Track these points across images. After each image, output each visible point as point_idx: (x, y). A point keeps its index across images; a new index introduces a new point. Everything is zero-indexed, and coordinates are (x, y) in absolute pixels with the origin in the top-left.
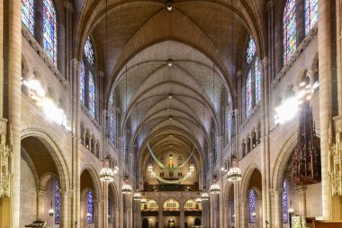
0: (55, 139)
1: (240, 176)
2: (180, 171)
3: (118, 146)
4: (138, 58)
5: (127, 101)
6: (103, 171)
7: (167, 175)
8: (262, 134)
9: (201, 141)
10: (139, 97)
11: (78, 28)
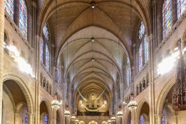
0: (25, 82)
1: (136, 106)
2: (98, 104)
3: (62, 88)
4: (74, 37)
5: (68, 62)
6: (53, 102)
7: (90, 106)
8: (150, 80)
9: (111, 86)
10: (74, 60)
11: (40, 17)
